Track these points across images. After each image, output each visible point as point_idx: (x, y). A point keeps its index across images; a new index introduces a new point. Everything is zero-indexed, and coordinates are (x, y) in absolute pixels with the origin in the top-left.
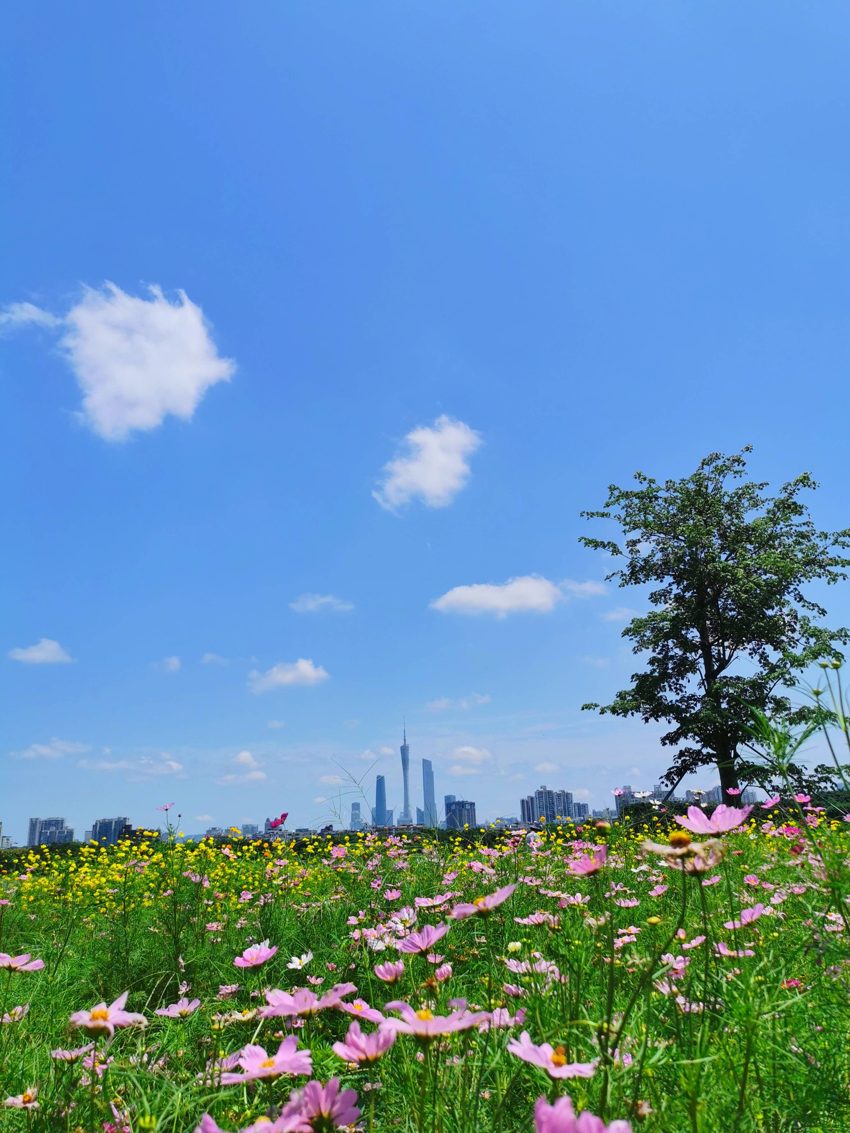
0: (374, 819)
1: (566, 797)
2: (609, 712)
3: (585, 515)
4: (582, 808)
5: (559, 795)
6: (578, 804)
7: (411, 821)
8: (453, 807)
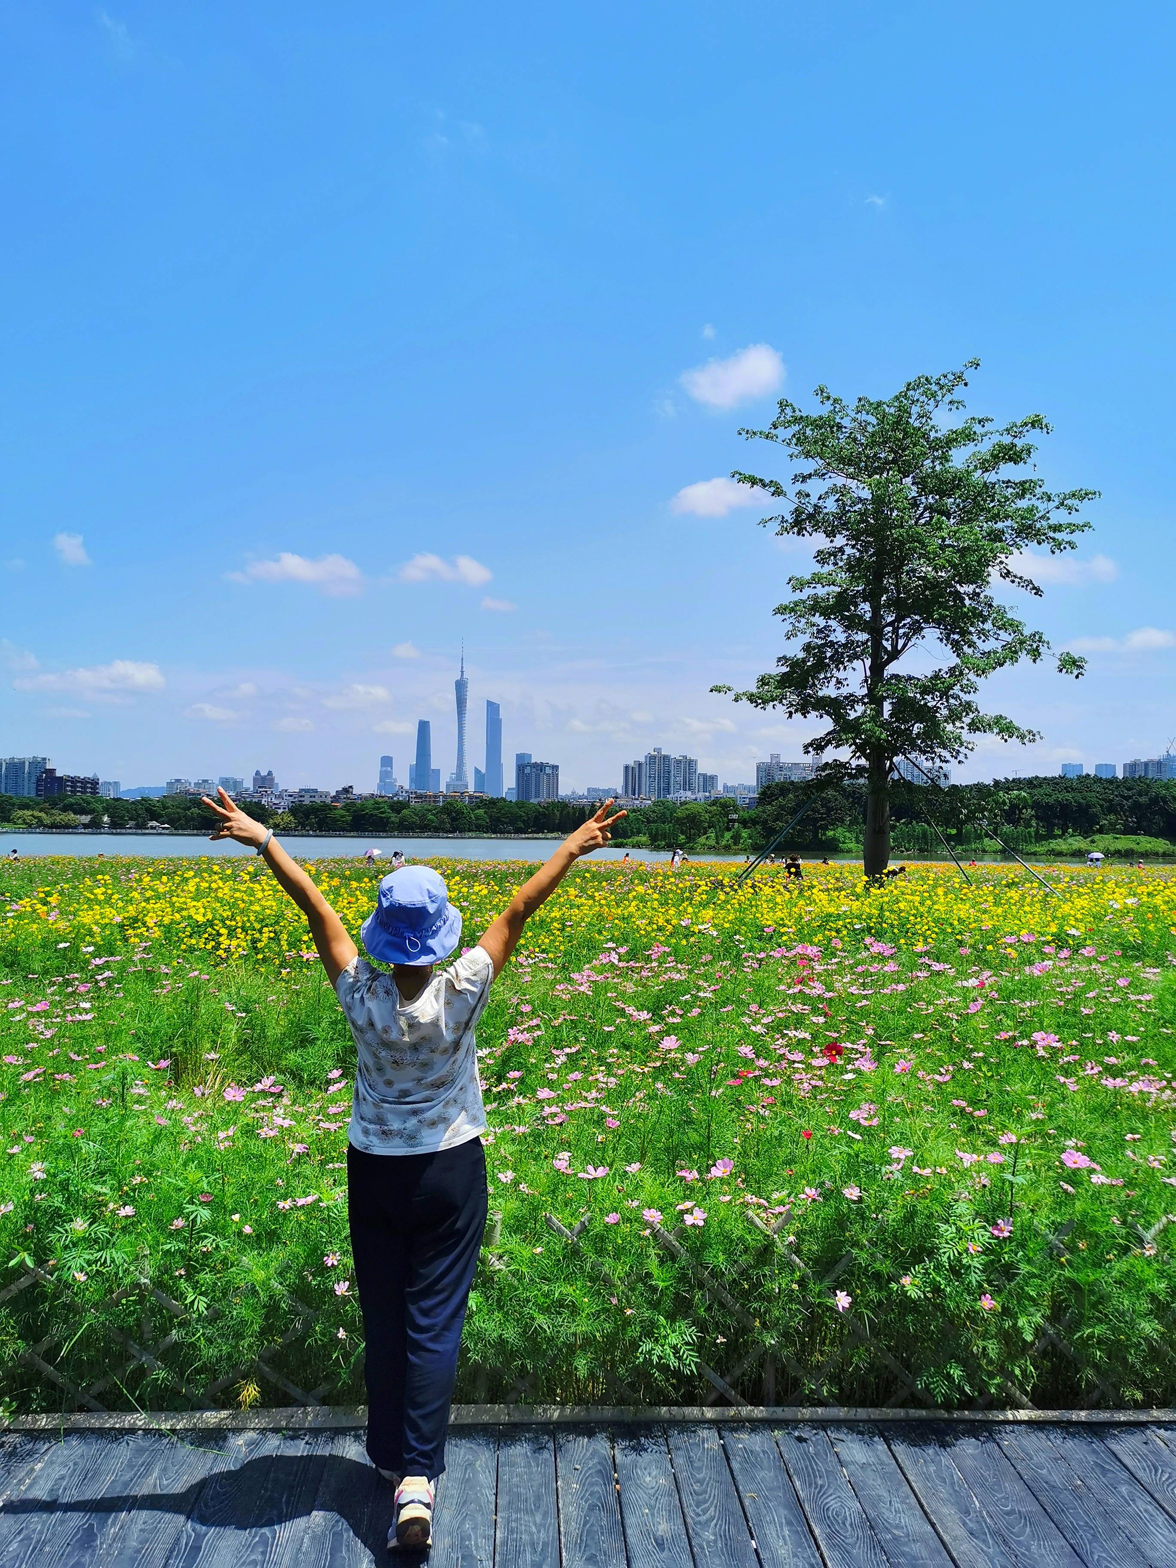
0: (412, 780)
1: (689, 764)
2: (745, 701)
3: (744, 433)
4: (709, 781)
5: (678, 762)
6: (705, 776)
7: (466, 786)
8: (527, 770)
